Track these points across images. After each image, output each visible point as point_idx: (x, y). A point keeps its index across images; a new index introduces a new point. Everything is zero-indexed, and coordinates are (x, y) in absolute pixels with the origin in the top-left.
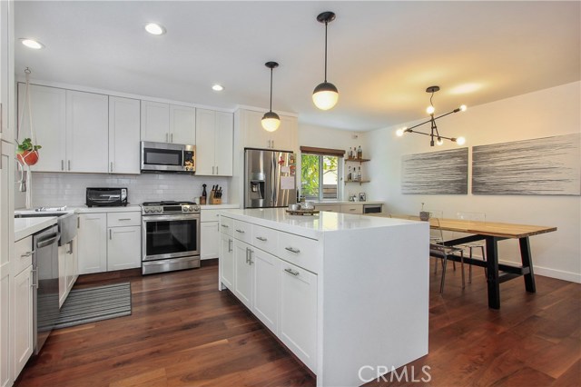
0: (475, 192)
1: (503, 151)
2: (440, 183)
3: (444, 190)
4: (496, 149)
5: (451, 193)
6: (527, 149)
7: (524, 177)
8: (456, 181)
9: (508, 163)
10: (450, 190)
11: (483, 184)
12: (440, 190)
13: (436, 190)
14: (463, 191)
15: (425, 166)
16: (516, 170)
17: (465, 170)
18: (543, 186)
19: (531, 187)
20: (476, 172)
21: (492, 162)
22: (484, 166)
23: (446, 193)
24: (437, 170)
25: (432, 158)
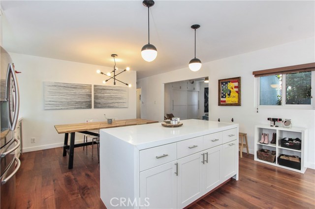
0: (95, 107)
1: (107, 89)
2: (77, 103)
3: (79, 106)
4: (104, 88)
5: (84, 108)
6: (115, 90)
7: (114, 101)
8: (86, 102)
9: (109, 95)
10: (82, 107)
11: (99, 103)
12: (76, 107)
13: (73, 107)
14: (89, 107)
15: (66, 91)
16: (111, 98)
17: (90, 96)
18: (119, 104)
19: (116, 105)
20: (96, 98)
21: (103, 93)
22: (100, 95)
23: (81, 108)
24: (75, 94)
25: (71, 87)
